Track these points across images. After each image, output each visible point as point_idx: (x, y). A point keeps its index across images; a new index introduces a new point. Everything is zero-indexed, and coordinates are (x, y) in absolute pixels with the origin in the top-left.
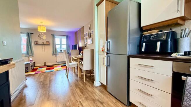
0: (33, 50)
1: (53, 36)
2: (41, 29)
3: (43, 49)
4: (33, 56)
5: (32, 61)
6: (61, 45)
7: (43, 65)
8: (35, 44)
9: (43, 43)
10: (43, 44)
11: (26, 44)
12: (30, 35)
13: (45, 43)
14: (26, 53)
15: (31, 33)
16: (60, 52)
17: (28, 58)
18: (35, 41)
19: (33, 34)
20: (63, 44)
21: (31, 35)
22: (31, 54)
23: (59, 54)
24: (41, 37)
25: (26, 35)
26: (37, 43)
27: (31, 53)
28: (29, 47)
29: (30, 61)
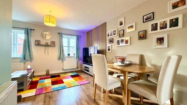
0: (32, 53)
1: (60, 34)
2: (50, 20)
3: (46, 52)
4: (31, 62)
5: (31, 70)
6: (69, 47)
7: (45, 74)
8: (35, 45)
9: (47, 43)
10: (47, 45)
11: (23, 44)
12: (29, 31)
13: (49, 44)
14: (22, 57)
15: (31, 30)
16: (67, 56)
17: (24, 63)
18: (36, 41)
19: (34, 30)
20: (71, 46)
21: (31, 32)
22: (29, 59)
23: (66, 58)
24: (45, 36)
25: (24, 31)
26: (38, 44)
27: (29, 57)
28: (27, 48)
29: (28, 70)
